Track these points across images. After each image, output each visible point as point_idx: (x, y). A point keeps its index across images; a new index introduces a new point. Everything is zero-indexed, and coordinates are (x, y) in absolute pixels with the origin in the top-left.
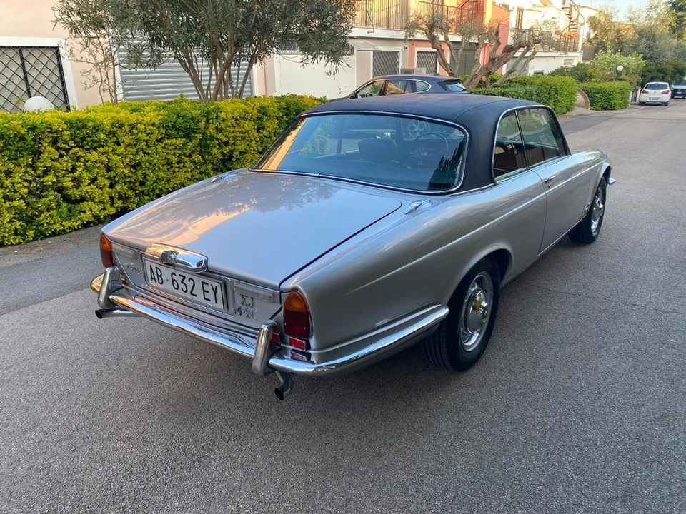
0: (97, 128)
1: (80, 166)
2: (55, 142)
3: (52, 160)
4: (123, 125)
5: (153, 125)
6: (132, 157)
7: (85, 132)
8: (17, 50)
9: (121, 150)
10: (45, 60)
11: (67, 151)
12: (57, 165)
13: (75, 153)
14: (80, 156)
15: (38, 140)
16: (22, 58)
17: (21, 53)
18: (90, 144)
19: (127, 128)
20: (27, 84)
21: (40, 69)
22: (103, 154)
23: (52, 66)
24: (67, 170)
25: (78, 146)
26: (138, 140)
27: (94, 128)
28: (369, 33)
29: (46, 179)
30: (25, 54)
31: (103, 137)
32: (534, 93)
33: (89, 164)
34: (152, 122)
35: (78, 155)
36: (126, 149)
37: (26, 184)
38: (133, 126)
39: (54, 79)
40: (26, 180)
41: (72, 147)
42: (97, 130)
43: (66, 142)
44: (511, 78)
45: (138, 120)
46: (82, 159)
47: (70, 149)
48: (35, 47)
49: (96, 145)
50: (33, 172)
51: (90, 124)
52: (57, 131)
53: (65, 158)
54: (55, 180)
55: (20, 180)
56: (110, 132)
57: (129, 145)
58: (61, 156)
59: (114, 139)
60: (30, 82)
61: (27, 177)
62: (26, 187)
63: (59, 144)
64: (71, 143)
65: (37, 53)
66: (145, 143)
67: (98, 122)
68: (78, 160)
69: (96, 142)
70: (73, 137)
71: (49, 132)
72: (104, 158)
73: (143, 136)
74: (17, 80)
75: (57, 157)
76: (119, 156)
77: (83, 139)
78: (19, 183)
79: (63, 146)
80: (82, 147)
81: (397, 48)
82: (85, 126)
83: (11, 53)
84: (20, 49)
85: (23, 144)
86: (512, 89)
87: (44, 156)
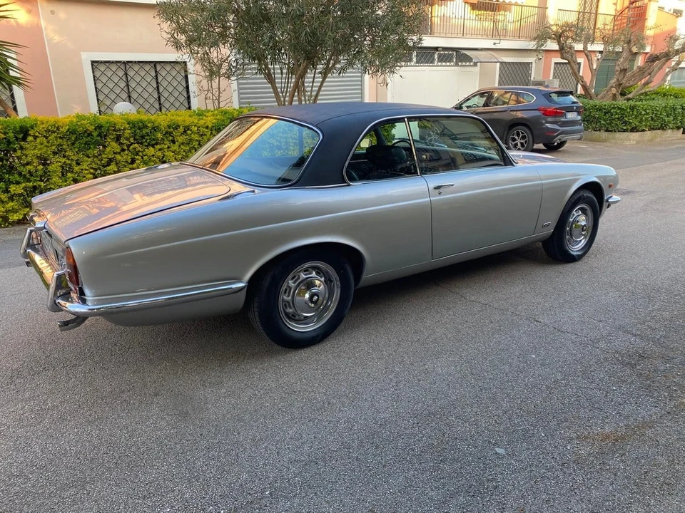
0: (155, 129)
1: (138, 159)
2: (118, 139)
3: (115, 153)
4: (179, 126)
5: (207, 127)
6: (184, 154)
7: (145, 131)
8: (153, 65)
9: (175, 147)
10: (174, 73)
11: (129, 146)
12: (118, 157)
13: (135, 149)
14: (139, 151)
15: (103, 136)
16: (156, 71)
17: (155, 68)
18: (148, 141)
19: (181, 129)
20: (158, 93)
21: (169, 79)
22: (160, 150)
23: (180, 78)
24: (127, 162)
25: (138, 143)
26: (191, 140)
27: (153, 128)
28: (495, 44)
29: (108, 168)
30: (159, 67)
31: (159, 136)
32: (679, 107)
33: (145, 158)
34: (206, 125)
35: (137, 150)
36: (180, 146)
37: (92, 171)
38: (187, 129)
39: (181, 89)
40: (92, 168)
41: (132, 143)
42: (155, 130)
43: (127, 139)
44: (647, 90)
45: (193, 122)
46: (140, 154)
47: (131, 145)
48: (167, 62)
49: (154, 142)
50: (99, 162)
51: (149, 125)
52: (120, 130)
53: (126, 152)
54: (116, 170)
55: (87, 168)
56: (167, 133)
57: (183, 144)
58: (123, 150)
59: (171, 138)
60: (161, 90)
61: (94, 166)
62: (91, 173)
63: (121, 141)
64: (132, 140)
65: (168, 67)
66: (197, 143)
67: (156, 124)
68: (137, 154)
69: (154, 140)
70: (134, 135)
71: (114, 130)
72: (159, 154)
73: (196, 137)
74: (150, 90)
75: (118, 151)
76: (173, 152)
77: (143, 137)
78: (86, 170)
79: (125, 141)
80: (142, 143)
81: (531, 59)
82: (145, 127)
83: (147, 67)
84: (155, 63)
85: (90, 140)
86: (644, 102)
87: (108, 149)
